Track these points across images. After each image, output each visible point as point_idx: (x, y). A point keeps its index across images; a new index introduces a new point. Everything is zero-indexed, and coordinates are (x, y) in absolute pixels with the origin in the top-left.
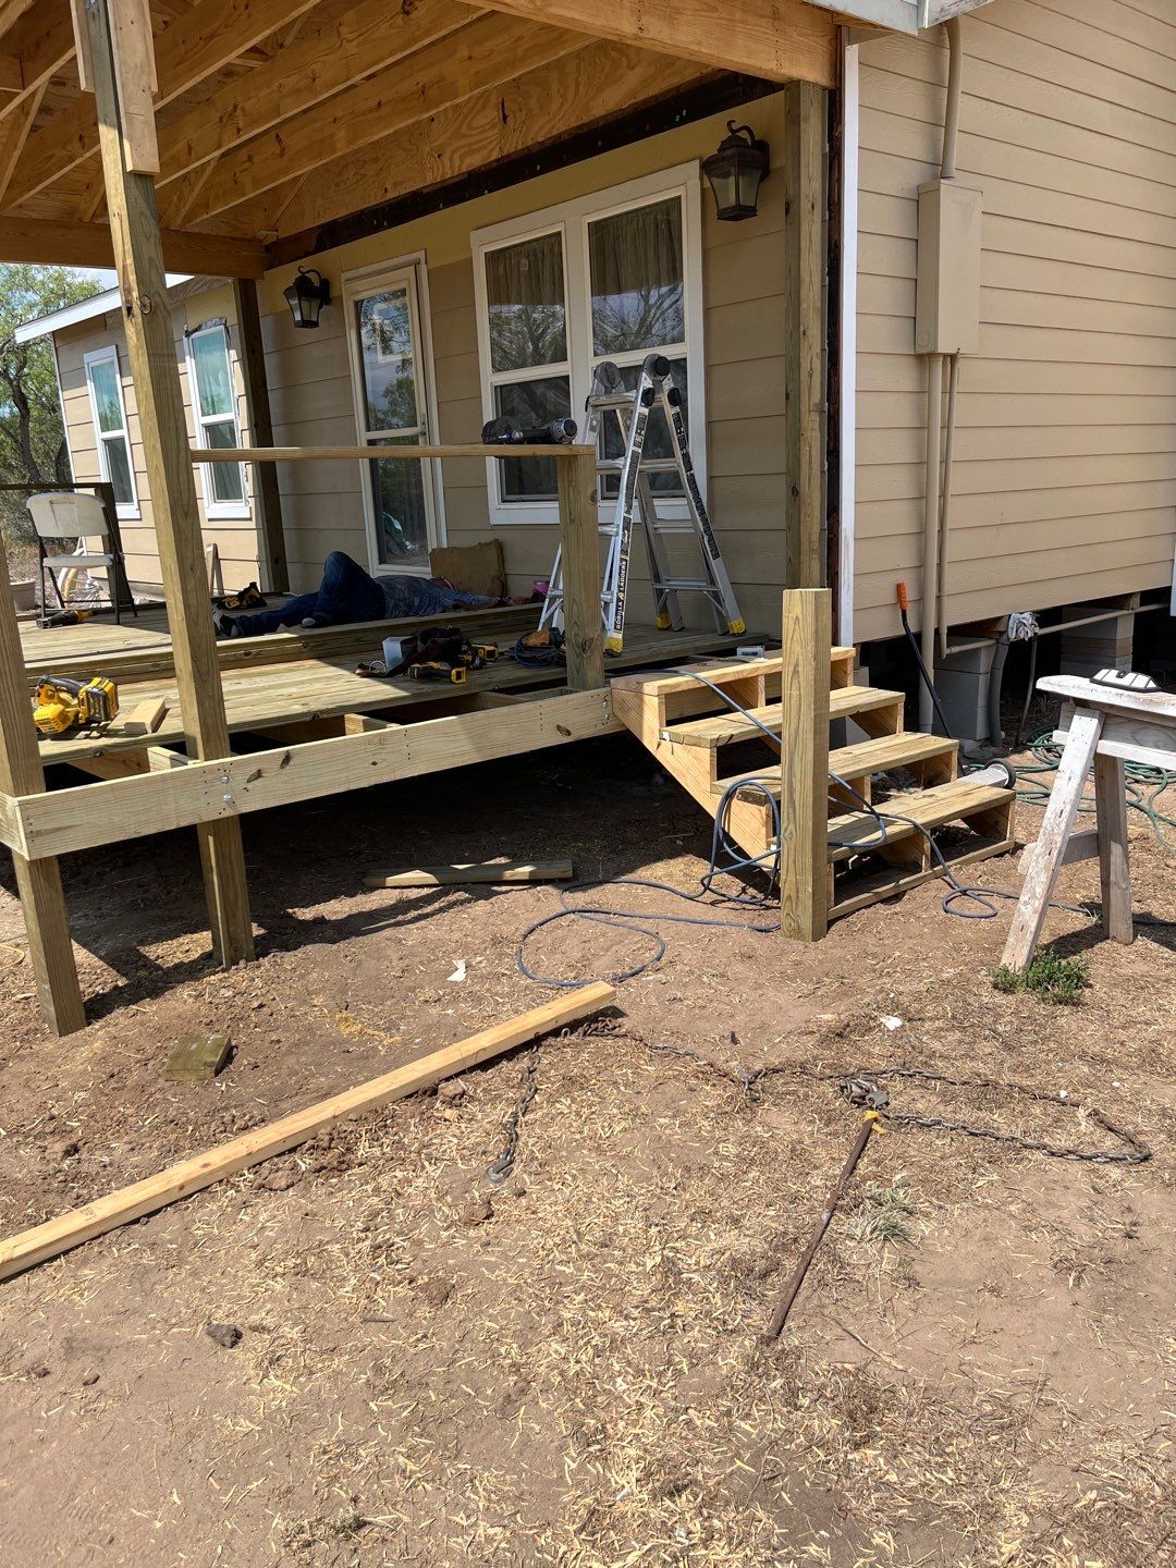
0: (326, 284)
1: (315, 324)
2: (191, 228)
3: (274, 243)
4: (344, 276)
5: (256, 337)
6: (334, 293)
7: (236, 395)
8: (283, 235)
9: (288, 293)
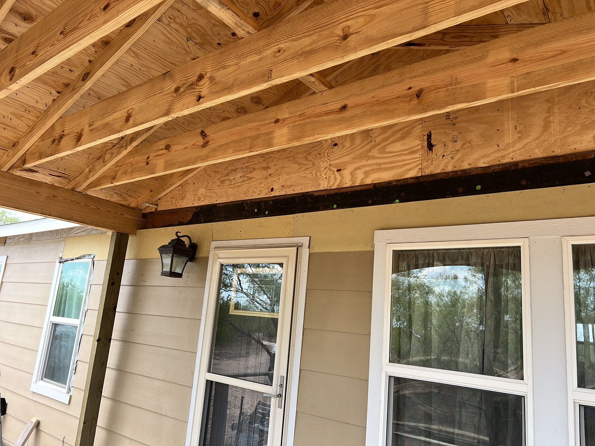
0: (194, 247)
1: (179, 275)
2: (90, 192)
3: (151, 213)
4: (214, 244)
5: (118, 274)
6: (201, 254)
7: (86, 308)
8: (160, 208)
9: (163, 250)
